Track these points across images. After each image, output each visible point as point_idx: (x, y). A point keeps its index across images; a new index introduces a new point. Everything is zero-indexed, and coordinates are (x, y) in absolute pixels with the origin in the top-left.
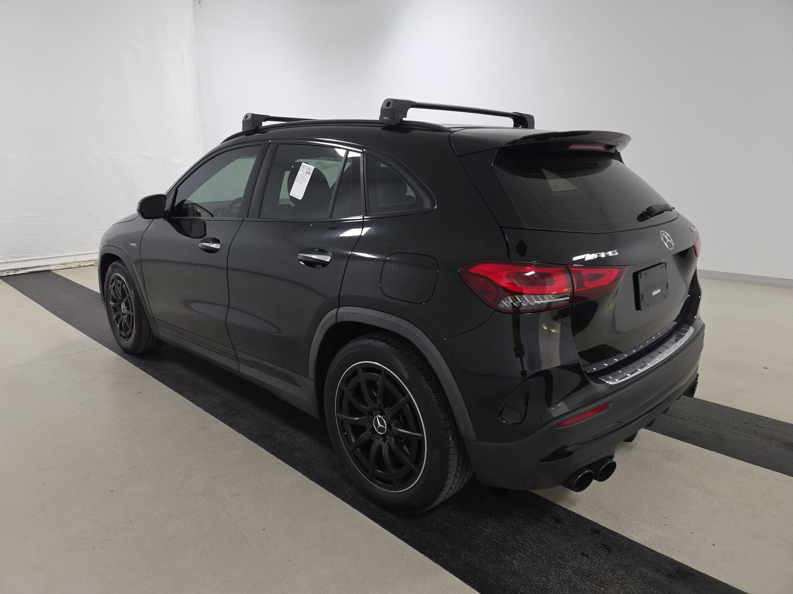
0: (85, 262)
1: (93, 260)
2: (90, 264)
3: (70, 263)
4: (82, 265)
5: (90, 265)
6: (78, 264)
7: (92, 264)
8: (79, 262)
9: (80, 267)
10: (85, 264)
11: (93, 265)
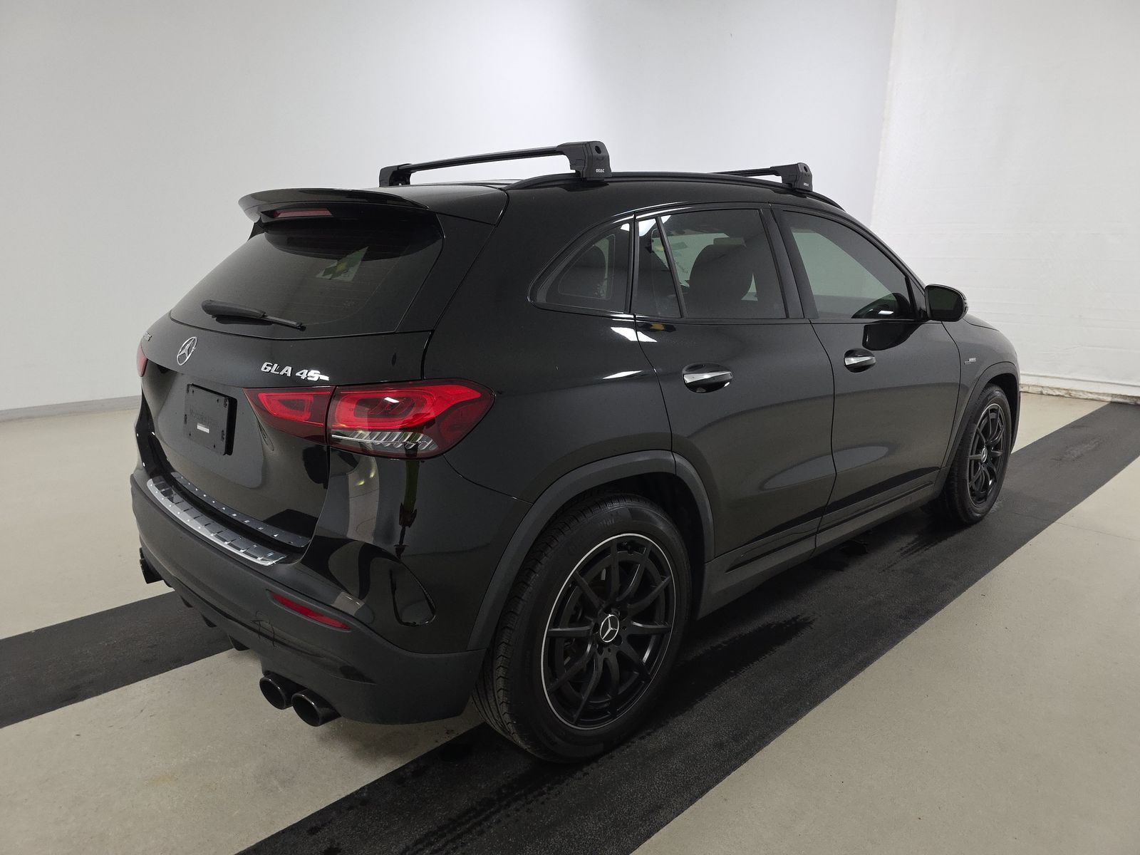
0: (1052, 388)
1: (1064, 389)
2: (1058, 393)
3: (1029, 386)
4: (1045, 392)
5: (1056, 396)
6: (1040, 389)
7: (1061, 394)
8: (1043, 387)
9: (1042, 394)
10: (1051, 392)
11: (1063, 396)
